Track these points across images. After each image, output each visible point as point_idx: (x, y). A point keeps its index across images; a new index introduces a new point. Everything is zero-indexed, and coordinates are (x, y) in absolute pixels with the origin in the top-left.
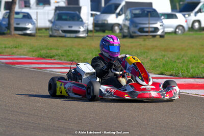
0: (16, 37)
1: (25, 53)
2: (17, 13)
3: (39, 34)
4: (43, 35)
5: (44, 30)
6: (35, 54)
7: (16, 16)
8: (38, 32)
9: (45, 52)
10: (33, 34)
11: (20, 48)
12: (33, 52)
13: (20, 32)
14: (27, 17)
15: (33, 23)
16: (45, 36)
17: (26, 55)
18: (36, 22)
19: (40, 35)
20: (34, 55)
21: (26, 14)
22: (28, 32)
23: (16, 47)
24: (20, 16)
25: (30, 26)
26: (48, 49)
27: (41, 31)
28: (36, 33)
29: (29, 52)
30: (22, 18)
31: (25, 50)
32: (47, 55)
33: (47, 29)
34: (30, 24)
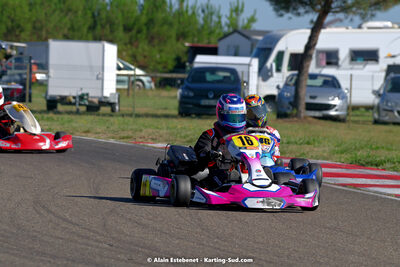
0: (310, 123)
1: (325, 154)
2: (313, 77)
3: (352, 118)
4: (361, 119)
5: (363, 110)
6: (346, 158)
7: (310, 82)
8: (351, 113)
9: (365, 154)
10: (342, 117)
11: (316, 144)
12: (342, 153)
13: (318, 114)
14: (332, 84)
15: (342, 97)
16: (364, 123)
17: (327, 159)
18: (348, 95)
19: (356, 119)
20: (342, 160)
21: (330, 79)
22: (332, 113)
23: (308, 143)
24: (319, 82)
25: (336, 101)
26: (372, 149)
27: (358, 112)
28: (348, 114)
29: (334, 152)
30: (321, 86)
31: (327, 149)
32: (370, 160)
33: (369, 108)
34: (337, 99)
